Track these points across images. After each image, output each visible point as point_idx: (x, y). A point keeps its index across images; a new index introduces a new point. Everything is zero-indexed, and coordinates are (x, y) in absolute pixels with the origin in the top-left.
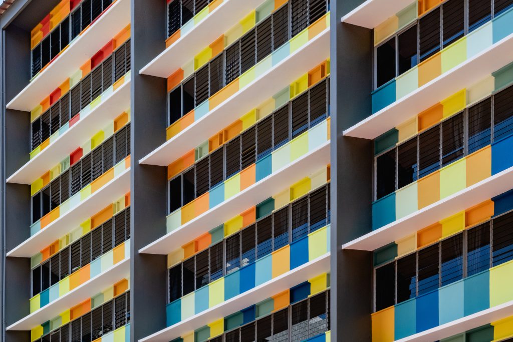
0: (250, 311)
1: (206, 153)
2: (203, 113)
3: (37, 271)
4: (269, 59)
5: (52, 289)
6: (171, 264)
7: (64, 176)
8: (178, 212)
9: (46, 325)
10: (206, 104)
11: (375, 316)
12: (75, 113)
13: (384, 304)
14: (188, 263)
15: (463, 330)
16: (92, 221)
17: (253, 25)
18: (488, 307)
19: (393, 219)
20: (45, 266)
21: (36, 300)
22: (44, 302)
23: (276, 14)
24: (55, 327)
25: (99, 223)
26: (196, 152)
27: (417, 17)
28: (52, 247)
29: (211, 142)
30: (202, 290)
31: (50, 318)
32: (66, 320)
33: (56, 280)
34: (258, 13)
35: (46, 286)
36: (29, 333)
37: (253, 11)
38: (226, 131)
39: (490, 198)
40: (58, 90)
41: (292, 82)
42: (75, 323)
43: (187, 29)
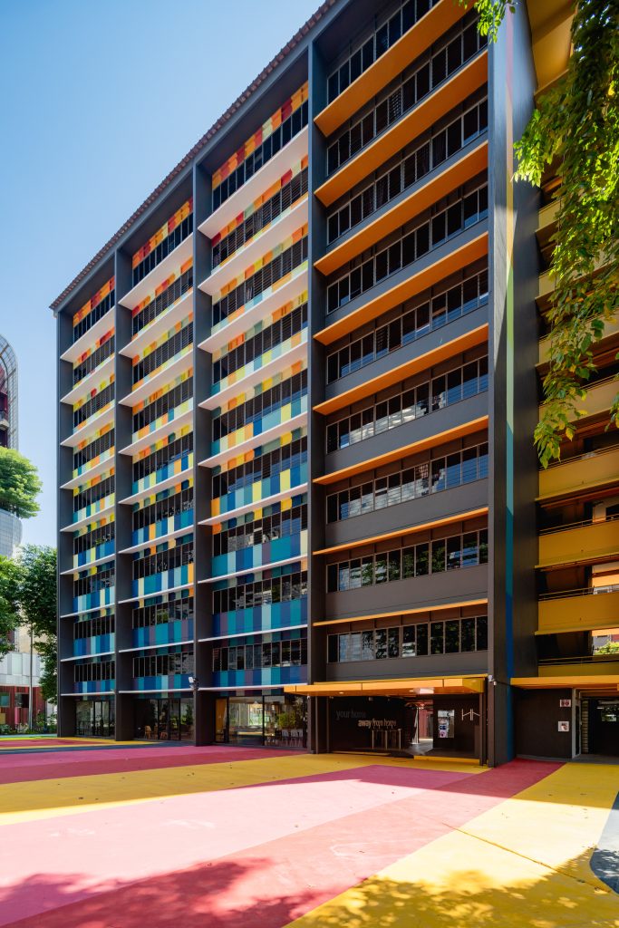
0: (166, 492)
1: (148, 404)
2: (147, 381)
3: (76, 455)
4: (173, 358)
5: (83, 467)
6: (135, 461)
7: (88, 403)
8: (137, 433)
9: (80, 487)
10: (148, 376)
11: (213, 501)
12: (93, 368)
13: (216, 496)
14: (141, 462)
15: (243, 513)
16: (101, 431)
17: (166, 339)
18: (251, 502)
19: (219, 452)
20: (80, 453)
21: (76, 472)
22: (79, 473)
23: (176, 335)
24: (85, 489)
25: (104, 433)
26: (145, 402)
27: (227, 352)
28: (83, 443)
29: (150, 398)
30: (146, 478)
31: (82, 483)
32: (89, 486)
33: (84, 462)
34: (169, 333)
35: (80, 465)
36: (72, 491)
37: (167, 331)
38: (157, 393)
39: (252, 449)
40: (85, 354)
41: (182, 373)
42: (93, 488)
43: (141, 333)
